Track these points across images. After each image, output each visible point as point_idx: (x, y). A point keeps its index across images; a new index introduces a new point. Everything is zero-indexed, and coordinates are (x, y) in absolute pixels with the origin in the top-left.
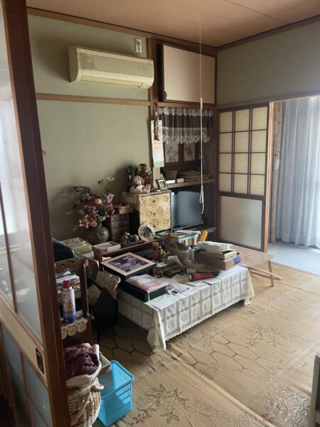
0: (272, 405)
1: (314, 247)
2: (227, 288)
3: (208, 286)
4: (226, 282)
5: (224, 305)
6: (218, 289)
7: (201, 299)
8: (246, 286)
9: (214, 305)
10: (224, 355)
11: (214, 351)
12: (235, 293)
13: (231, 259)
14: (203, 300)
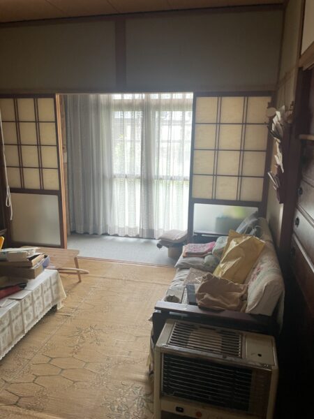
0: (113, 410)
1: (106, 234)
2: (38, 298)
3: (17, 302)
4: (37, 291)
5: (37, 317)
6: (29, 302)
7: (10, 321)
8: (58, 290)
9: (26, 322)
10: (49, 376)
11: (37, 377)
12: (47, 300)
13: (38, 264)
14: (14, 320)
